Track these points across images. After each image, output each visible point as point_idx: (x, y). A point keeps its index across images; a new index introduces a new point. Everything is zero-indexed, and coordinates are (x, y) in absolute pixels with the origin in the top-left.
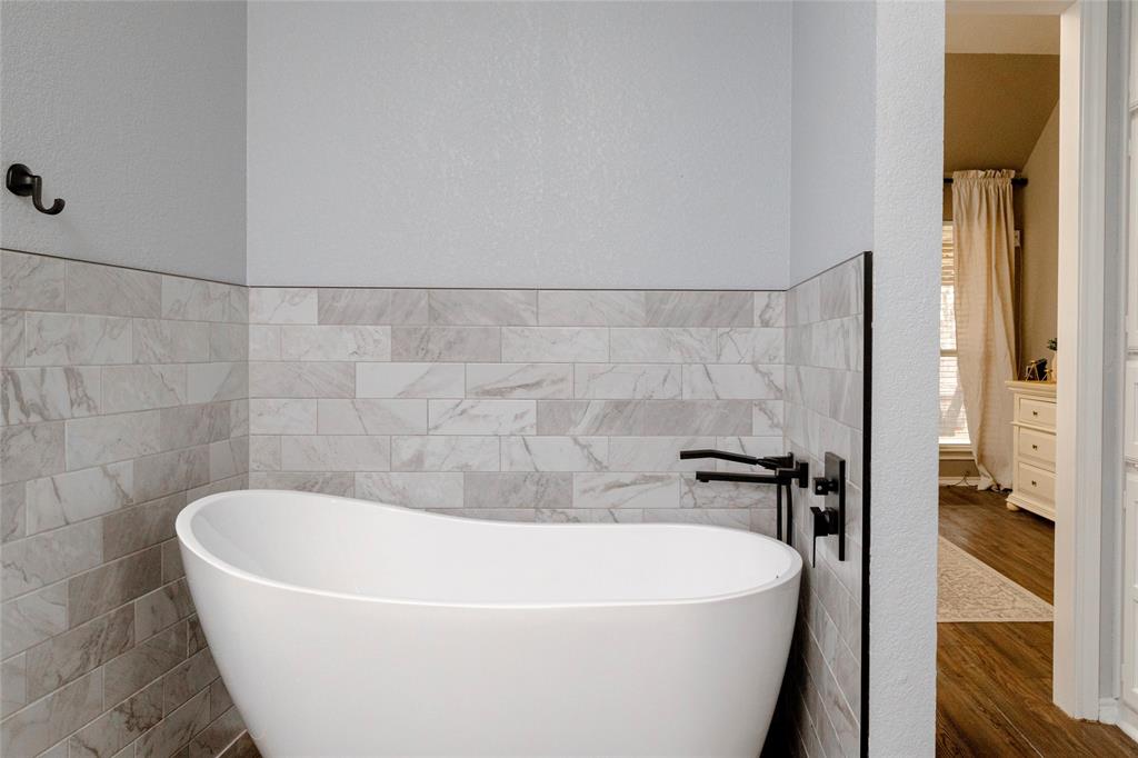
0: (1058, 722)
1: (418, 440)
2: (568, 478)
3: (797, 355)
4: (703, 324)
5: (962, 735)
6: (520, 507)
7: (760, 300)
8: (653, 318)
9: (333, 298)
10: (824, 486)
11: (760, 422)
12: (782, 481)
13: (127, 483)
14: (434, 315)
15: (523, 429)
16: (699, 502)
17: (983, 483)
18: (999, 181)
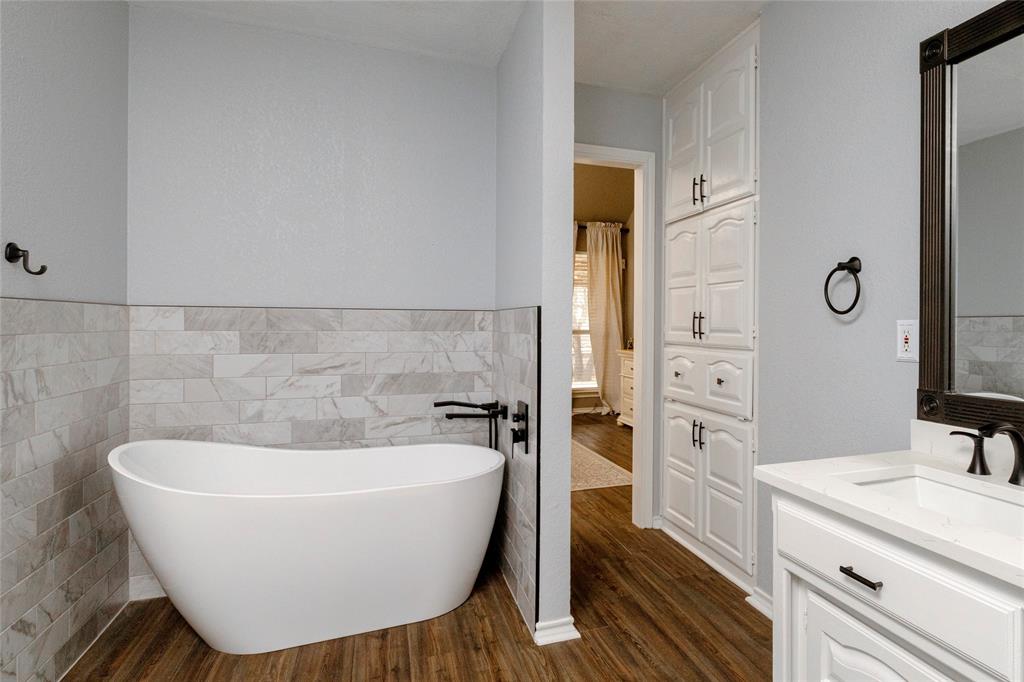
0: (634, 531)
1: (259, 403)
2: (362, 422)
3: (500, 347)
4: (446, 329)
5: (586, 543)
6: (331, 440)
7: (478, 316)
8: (415, 326)
9: (196, 313)
10: (518, 418)
11: (478, 383)
12: (493, 416)
13: (66, 441)
14: (270, 325)
15: (332, 393)
16: (444, 430)
17: (605, 411)
18: (613, 230)
